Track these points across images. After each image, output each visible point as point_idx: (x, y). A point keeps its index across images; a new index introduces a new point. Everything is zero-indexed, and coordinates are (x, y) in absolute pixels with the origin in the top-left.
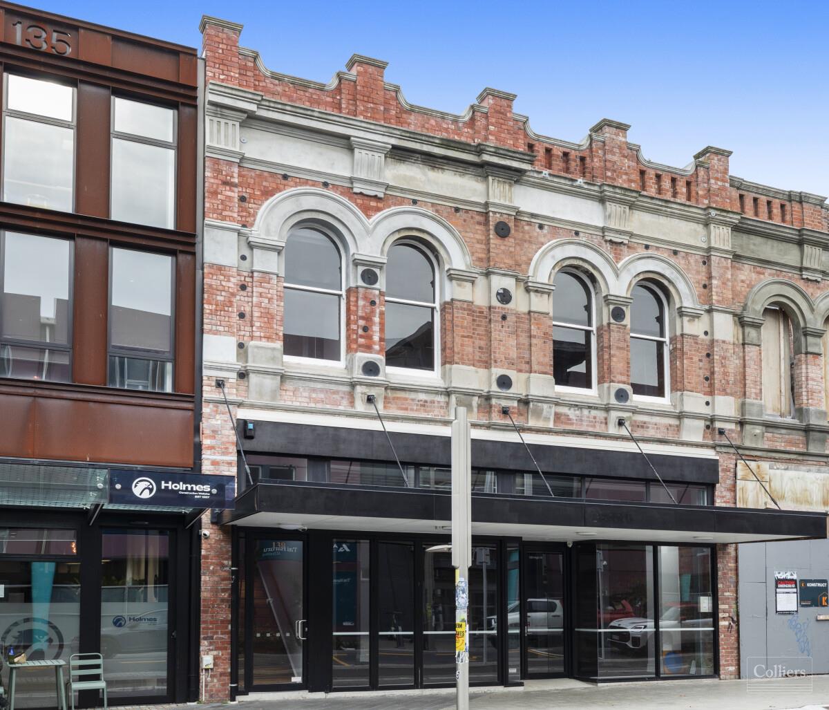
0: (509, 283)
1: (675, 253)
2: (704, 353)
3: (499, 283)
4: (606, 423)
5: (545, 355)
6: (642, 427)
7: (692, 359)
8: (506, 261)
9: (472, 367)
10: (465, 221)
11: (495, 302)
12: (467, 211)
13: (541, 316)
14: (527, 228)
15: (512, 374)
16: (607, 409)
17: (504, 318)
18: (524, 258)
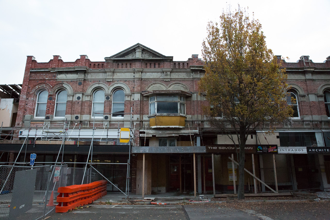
0: (80, 95)
1: (126, 81)
2: (133, 104)
3: (78, 95)
4: (103, 125)
5: (88, 110)
6: (113, 125)
7: (128, 106)
8: (80, 90)
9: (70, 115)
10: (73, 83)
11: (77, 100)
12: (74, 81)
13: (88, 101)
14: (87, 82)
15: (79, 115)
16: (103, 121)
17: (78, 103)
18: (86, 89)
